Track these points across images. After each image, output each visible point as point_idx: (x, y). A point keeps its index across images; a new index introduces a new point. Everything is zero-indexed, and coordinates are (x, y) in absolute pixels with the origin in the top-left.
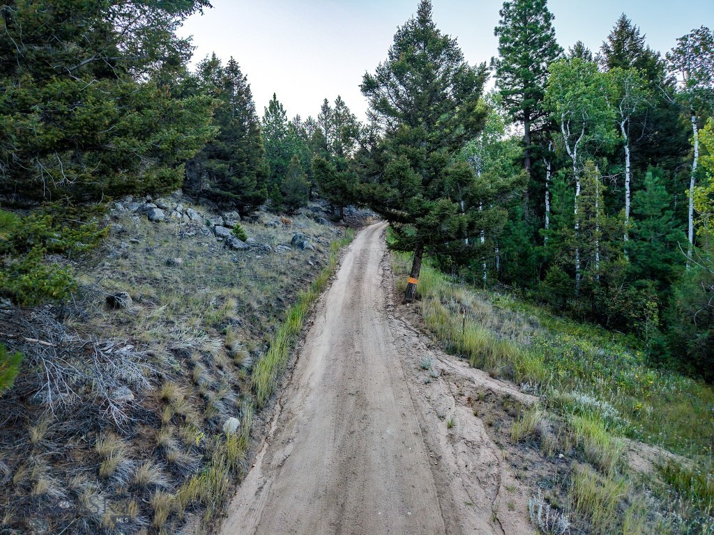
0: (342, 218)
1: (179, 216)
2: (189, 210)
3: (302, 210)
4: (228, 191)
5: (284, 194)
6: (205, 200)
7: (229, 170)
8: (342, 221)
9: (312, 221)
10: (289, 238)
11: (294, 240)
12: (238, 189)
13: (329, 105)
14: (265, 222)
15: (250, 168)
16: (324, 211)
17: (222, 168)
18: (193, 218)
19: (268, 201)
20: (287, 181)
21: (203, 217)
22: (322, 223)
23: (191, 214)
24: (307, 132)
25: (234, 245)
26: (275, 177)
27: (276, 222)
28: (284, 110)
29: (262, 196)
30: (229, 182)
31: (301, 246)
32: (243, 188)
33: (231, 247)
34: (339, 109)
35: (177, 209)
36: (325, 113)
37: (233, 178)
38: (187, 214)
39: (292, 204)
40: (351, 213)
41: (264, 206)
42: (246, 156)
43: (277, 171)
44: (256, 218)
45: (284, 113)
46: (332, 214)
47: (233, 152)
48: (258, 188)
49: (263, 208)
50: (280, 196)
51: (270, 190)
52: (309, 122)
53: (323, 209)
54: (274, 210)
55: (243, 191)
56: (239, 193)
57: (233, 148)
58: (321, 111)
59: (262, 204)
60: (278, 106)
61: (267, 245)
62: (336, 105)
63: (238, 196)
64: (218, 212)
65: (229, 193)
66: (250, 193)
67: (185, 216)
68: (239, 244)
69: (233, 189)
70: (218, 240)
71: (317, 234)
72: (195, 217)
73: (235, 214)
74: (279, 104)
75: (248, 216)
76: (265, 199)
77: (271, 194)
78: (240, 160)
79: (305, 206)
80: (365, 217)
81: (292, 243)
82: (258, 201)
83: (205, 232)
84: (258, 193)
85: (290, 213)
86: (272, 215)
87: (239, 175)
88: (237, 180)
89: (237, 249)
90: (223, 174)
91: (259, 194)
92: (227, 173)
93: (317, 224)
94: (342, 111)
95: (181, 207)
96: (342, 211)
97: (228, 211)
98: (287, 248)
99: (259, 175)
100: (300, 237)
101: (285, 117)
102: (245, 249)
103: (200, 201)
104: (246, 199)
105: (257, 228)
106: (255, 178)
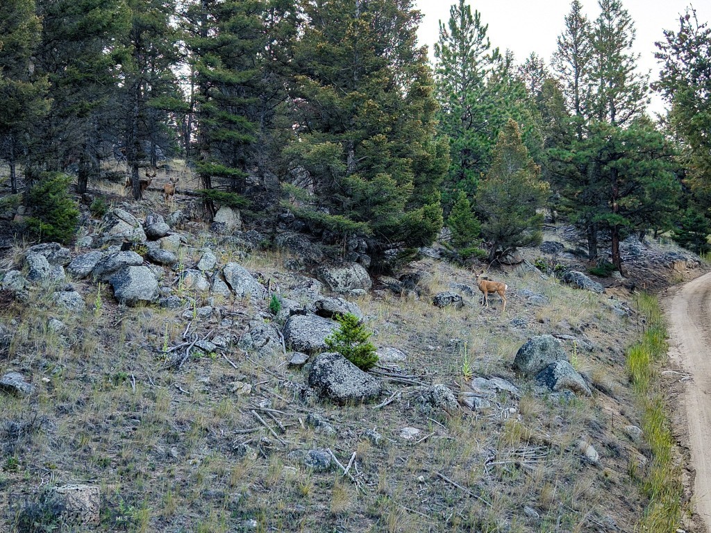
0: (618, 268)
1: (203, 284)
2: (231, 267)
3: (524, 253)
4: (342, 212)
5: (482, 217)
6: (292, 235)
7: (344, 158)
8: (617, 274)
9: (552, 281)
10: (509, 350)
11: (522, 356)
12: (365, 206)
13: (582, 13)
14: (437, 290)
15: (399, 152)
16: (571, 252)
17: (323, 154)
18: (240, 290)
19: (444, 234)
20: (490, 185)
21: (267, 285)
22: (580, 286)
23: (235, 277)
24: (528, 84)
25: (335, 387)
26: (462, 176)
27: (465, 288)
28: (483, 24)
29: (428, 222)
30: (344, 190)
31: (547, 375)
32: (379, 203)
33: (326, 395)
34: (609, 18)
35: (201, 265)
36: (573, 31)
37: (350, 179)
38: (224, 277)
39: (501, 238)
40: (633, 251)
41: (435, 245)
42: (386, 118)
43: (464, 164)
44: (411, 280)
45: (483, 32)
46: (593, 257)
47: (354, 112)
48: (415, 202)
49: (431, 251)
50: (472, 221)
51: (447, 206)
52: (533, 66)
53: (568, 246)
54: (458, 257)
55: (377, 211)
56: (368, 217)
57: (354, 99)
58: (564, 28)
59: (429, 245)
60: (470, 17)
61: (438, 385)
62: (601, 11)
63: (365, 227)
64: (313, 269)
65: (345, 220)
66: (398, 216)
67: (220, 286)
68: (349, 381)
69: (354, 207)
70: (291, 366)
71: (576, 321)
72: (247, 285)
73: (359, 272)
74: (473, 13)
75: (392, 275)
76: (436, 231)
77: (451, 218)
78: (373, 131)
79: (534, 242)
80: (669, 262)
81: (517, 366)
82: (418, 237)
83: (256, 334)
84: (418, 214)
85: (496, 262)
86: (453, 268)
87: (368, 170)
88: (362, 182)
89: (340, 402)
90: (328, 169)
91: (420, 218)
92: (338, 165)
93: (568, 289)
94: (616, 21)
95: (209, 259)
96: (616, 250)
97: (340, 265)
98: (502, 384)
99: (420, 167)
100: (543, 348)
101: (484, 42)
102: (369, 399)
103: (280, 239)
104: (386, 234)
105: (413, 309)
106: (411, 176)
